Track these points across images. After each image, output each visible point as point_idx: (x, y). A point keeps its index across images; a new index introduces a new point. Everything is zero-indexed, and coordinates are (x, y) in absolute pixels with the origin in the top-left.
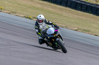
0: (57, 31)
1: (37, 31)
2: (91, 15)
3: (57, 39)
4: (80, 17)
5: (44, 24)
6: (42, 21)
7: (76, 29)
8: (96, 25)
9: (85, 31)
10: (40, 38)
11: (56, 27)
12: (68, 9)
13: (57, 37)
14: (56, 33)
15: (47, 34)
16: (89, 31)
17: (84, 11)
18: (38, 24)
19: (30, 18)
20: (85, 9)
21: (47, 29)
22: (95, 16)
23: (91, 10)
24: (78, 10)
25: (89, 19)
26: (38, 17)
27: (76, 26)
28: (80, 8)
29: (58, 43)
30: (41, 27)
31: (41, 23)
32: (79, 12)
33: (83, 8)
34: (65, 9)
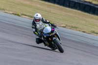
0: (54, 30)
1: (34, 30)
2: (79, 12)
3: (54, 38)
4: (68, 14)
5: (41, 23)
6: (39, 20)
7: (64, 25)
8: (84, 22)
9: (72, 27)
10: (37, 37)
11: (53, 26)
12: (56, 5)
13: (54, 36)
14: (52, 31)
15: (44, 33)
16: (77, 28)
17: (72, 7)
18: (35, 23)
19: (18, 15)
20: (73, 5)
21: (44, 28)
22: (83, 13)
23: (79, 6)
24: (66, 7)
25: (77, 16)
26: (35, 16)
27: (64, 23)
28: (68, 4)
29: (54, 42)
30: (38, 26)
31: (38, 22)
32: (67, 8)
33: (71, 5)
34: (53, 6)
